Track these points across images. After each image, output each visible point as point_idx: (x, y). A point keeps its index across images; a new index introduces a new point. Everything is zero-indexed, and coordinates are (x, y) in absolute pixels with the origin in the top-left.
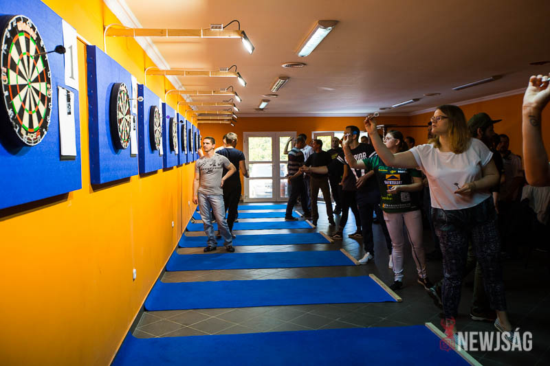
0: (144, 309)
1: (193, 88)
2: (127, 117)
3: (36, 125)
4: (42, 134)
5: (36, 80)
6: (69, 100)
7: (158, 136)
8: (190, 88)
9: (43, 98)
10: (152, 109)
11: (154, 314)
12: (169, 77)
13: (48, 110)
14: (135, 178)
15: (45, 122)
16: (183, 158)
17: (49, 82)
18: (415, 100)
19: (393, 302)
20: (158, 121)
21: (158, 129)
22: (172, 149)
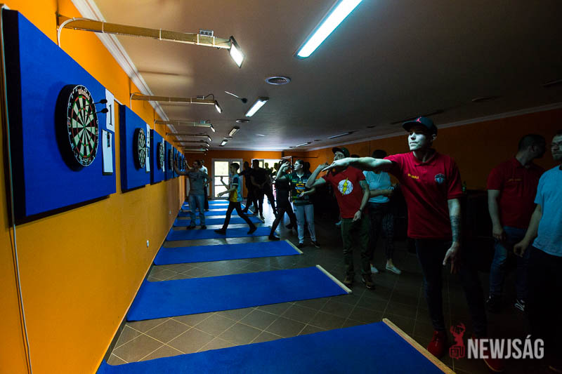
2: (144, 149)
3: (88, 153)
5: (89, 125)
6: (108, 137)
11: (160, 267)
13: (96, 144)
15: (94, 151)
17: (96, 127)
18: (309, 143)
19: (299, 254)
21: (162, 156)
22: (170, 168)
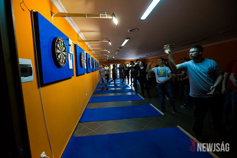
1: (98, 54)
2: (84, 60)
3: (63, 62)
4: (65, 64)
5: (63, 52)
6: (71, 56)
7: (91, 64)
8: (97, 54)
9: (65, 56)
10: (89, 58)
11: (91, 104)
13: (66, 58)
14: (86, 74)
15: (65, 61)
16: (96, 69)
17: (66, 52)
18: (147, 56)
19: (143, 100)
20: (91, 61)
21: (90, 63)
22: (94, 67)
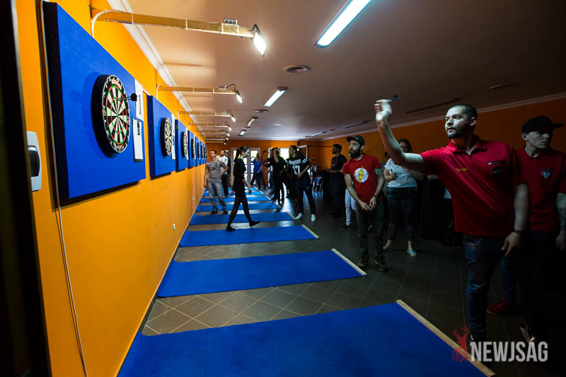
0: (180, 246)
3: (122, 140)
4: (125, 146)
5: (121, 114)
6: (138, 126)
9: (125, 125)
10: (183, 133)
12: (191, 116)
13: (128, 132)
14: (174, 173)
15: (127, 139)
17: (128, 116)
